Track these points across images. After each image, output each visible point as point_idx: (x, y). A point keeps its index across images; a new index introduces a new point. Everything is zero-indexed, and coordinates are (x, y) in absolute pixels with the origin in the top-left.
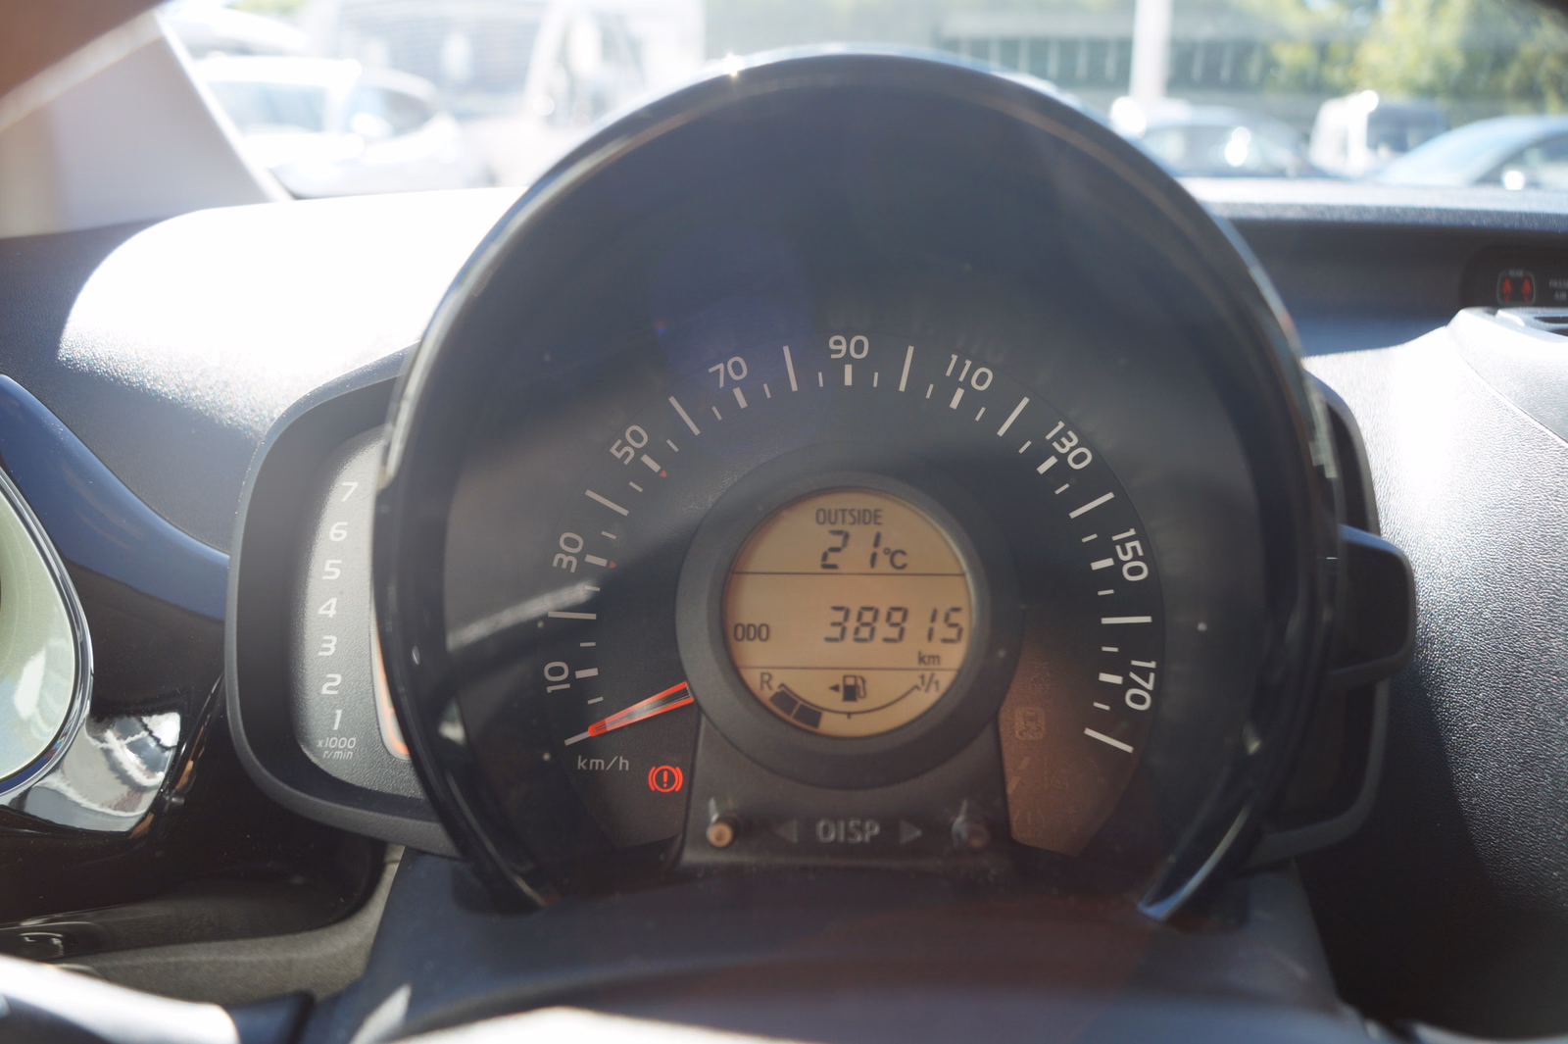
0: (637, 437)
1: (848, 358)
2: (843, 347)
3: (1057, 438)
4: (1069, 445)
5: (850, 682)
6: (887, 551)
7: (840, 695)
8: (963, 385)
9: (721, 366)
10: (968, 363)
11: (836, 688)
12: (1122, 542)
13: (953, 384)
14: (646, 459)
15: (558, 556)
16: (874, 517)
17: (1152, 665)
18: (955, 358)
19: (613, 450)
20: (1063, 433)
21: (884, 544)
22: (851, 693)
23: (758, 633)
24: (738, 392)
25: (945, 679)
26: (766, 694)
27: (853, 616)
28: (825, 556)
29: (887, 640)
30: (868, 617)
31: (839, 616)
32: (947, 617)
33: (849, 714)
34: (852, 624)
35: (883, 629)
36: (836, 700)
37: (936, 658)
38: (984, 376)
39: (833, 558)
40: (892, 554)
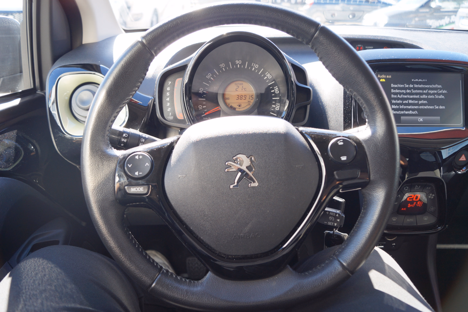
0: (210, 75)
1: (238, 64)
2: (238, 62)
3: (267, 74)
4: (268, 75)
5: (239, 104)
6: (244, 88)
7: (238, 106)
8: (254, 67)
9: (221, 65)
10: (255, 64)
11: (238, 105)
12: (275, 88)
13: (253, 67)
14: (211, 78)
15: (200, 91)
16: (242, 84)
17: (279, 104)
18: (253, 63)
19: (207, 77)
20: (268, 74)
21: (243, 87)
22: (240, 106)
23: (228, 99)
24: (223, 69)
25: (251, 104)
26: (229, 106)
27: (240, 96)
28: (236, 89)
29: (244, 99)
30: (241, 96)
31: (238, 97)
32: (251, 96)
33: (239, 108)
34: (240, 97)
35: (243, 98)
36: (238, 107)
37: (250, 101)
38: (257, 66)
39: (237, 89)
40: (244, 89)
